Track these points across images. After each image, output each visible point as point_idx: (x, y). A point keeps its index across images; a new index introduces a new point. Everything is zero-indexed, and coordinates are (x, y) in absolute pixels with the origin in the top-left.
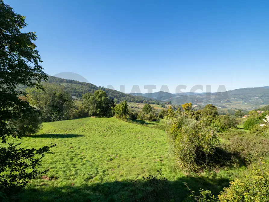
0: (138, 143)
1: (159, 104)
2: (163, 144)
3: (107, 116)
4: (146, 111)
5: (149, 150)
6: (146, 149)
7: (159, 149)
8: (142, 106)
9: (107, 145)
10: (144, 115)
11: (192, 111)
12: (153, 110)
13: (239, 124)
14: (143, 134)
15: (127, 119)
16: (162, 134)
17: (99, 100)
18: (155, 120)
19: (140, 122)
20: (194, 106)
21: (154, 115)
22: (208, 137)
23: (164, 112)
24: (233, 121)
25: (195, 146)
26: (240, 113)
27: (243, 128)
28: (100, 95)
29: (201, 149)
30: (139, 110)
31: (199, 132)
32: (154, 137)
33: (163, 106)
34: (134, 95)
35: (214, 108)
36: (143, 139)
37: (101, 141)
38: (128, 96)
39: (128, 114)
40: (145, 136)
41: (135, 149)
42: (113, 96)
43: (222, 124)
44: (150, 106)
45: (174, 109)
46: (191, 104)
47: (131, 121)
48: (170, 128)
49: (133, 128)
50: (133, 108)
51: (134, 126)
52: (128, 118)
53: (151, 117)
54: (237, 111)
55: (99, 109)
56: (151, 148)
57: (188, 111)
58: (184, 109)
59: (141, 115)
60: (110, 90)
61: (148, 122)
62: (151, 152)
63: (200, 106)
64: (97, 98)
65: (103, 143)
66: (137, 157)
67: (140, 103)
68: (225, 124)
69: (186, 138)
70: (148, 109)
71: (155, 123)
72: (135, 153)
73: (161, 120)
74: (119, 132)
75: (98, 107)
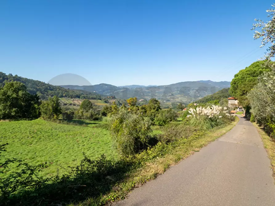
0: (77, 146)
1: (101, 99)
2: (106, 143)
3: (29, 118)
4: (85, 108)
5: (91, 151)
6: (88, 151)
7: (103, 149)
8: (79, 102)
9: (36, 153)
10: (83, 113)
11: (137, 106)
12: (94, 107)
13: (179, 117)
14: (83, 136)
15: (60, 120)
16: (105, 134)
17: (14, 95)
18: (97, 119)
19: (78, 123)
20: (140, 100)
21: (96, 113)
22: (144, 128)
23: (107, 108)
24: (174, 114)
25: (134, 137)
26: (181, 107)
27: (182, 121)
28: (16, 88)
29: (139, 140)
30: (75, 107)
31: (137, 125)
32: (97, 137)
33: (106, 102)
34: (66, 88)
35: (157, 102)
36: (83, 141)
37: (25, 151)
38: (58, 89)
39: (61, 113)
40: (85, 137)
41: (74, 152)
42: (34, 90)
43: (164, 118)
44: (90, 102)
45: (119, 105)
46: (136, 99)
47: (65, 122)
48: (113, 124)
49: (69, 131)
50: (66, 104)
51: (70, 128)
52: (60, 118)
53: (92, 116)
54: (179, 104)
55: (14, 109)
56: (93, 149)
57: (133, 106)
58: (129, 104)
59: (79, 114)
60: (29, 80)
61: (88, 121)
62: (93, 153)
63: (146, 100)
64: (9, 93)
65: (29, 152)
66: (78, 159)
67: (77, 99)
68: (166, 117)
69: (126, 131)
70: (88, 106)
71: (97, 122)
72: (75, 156)
73: (104, 118)
74: (51, 137)
75: (12, 106)
